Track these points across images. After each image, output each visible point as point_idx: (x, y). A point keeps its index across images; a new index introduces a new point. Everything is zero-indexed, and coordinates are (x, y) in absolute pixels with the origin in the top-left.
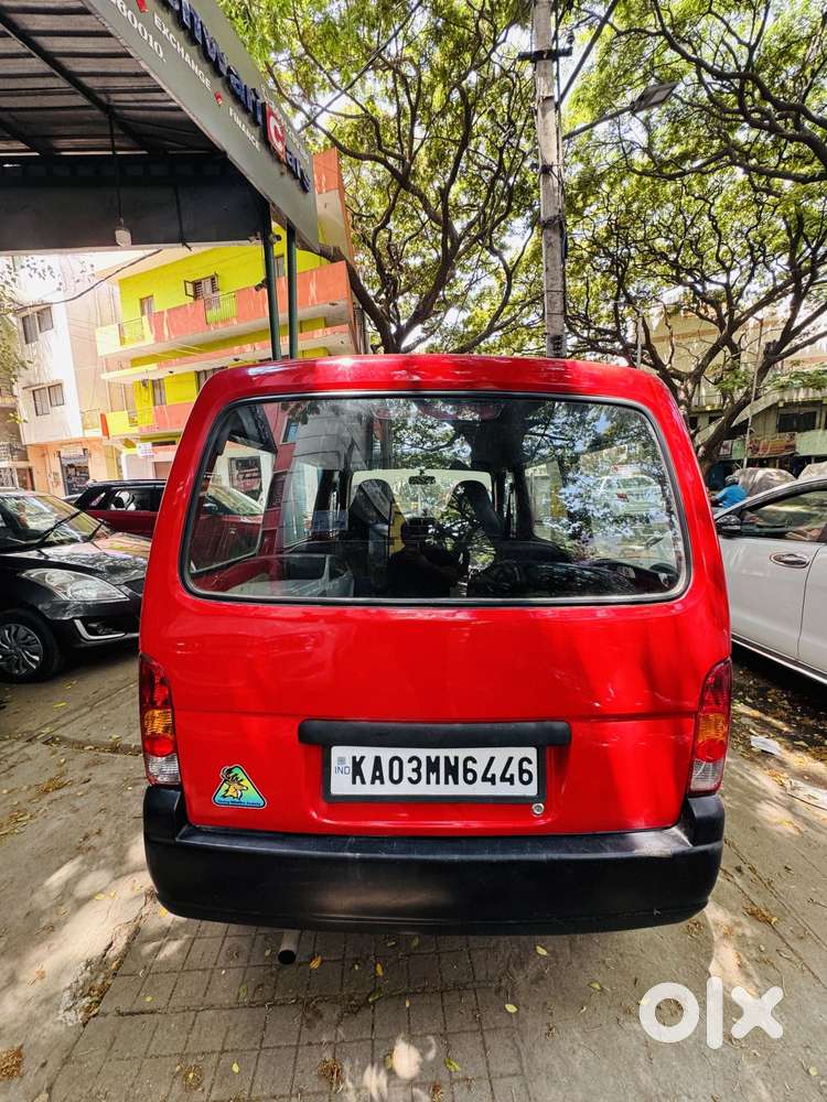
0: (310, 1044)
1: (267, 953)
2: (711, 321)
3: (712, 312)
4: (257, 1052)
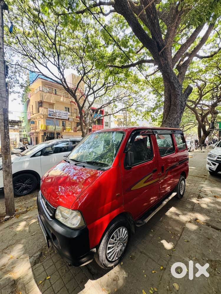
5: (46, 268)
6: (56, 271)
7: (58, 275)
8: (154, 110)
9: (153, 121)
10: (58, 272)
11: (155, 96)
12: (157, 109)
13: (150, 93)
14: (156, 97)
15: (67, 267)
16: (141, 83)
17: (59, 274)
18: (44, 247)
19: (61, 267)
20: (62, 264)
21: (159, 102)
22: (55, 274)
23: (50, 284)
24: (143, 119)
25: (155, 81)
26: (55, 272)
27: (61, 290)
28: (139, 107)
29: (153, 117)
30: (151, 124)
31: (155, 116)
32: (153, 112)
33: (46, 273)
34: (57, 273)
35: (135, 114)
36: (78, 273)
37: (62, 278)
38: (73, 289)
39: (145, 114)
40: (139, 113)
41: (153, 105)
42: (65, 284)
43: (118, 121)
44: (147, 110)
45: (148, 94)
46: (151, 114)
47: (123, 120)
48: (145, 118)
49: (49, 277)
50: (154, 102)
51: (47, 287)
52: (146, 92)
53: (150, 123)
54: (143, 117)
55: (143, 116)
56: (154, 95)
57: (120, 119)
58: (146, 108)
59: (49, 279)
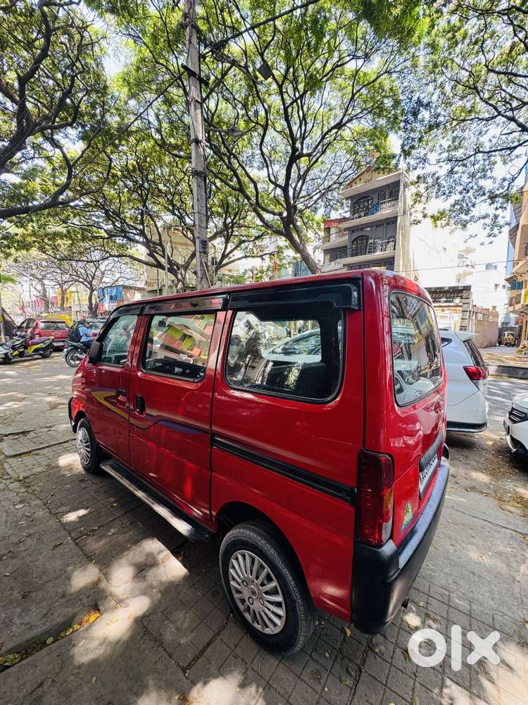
0: (392, 658)
1: (327, 655)
2: (190, 239)
3: (190, 235)
4: (387, 689)
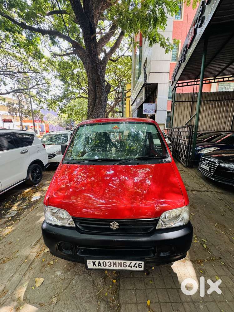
5: (134, 300)
6: (146, 291)
7: (151, 291)
8: (62, 100)
9: (61, 113)
10: (147, 289)
11: (62, 83)
12: (65, 99)
13: (56, 78)
14: (63, 85)
15: (147, 277)
16: (44, 60)
17: (151, 289)
18: (97, 294)
19: (143, 283)
20: (141, 281)
21: (67, 91)
22: (148, 294)
23: (156, 304)
24: (48, 108)
25: (62, 65)
26: (146, 293)
27: (169, 295)
28: (42, 92)
29: (60, 107)
30: (60, 115)
31: (64, 107)
32: (61, 102)
33: (141, 303)
34: (148, 291)
35: (36, 100)
36: (161, 271)
37: (157, 288)
38: (173, 283)
39: (52, 103)
40: (43, 100)
41: (61, 94)
42: (165, 288)
43: (8, 106)
44: (53, 98)
45: (54, 79)
46: (59, 104)
47: (17, 106)
48: (52, 108)
49: (149, 302)
50: (61, 90)
51: (159, 308)
52: (51, 74)
53: (58, 114)
54: (49, 107)
55: (49, 105)
56: (60, 82)
57: (13, 104)
58: (52, 96)
59: (150, 303)
